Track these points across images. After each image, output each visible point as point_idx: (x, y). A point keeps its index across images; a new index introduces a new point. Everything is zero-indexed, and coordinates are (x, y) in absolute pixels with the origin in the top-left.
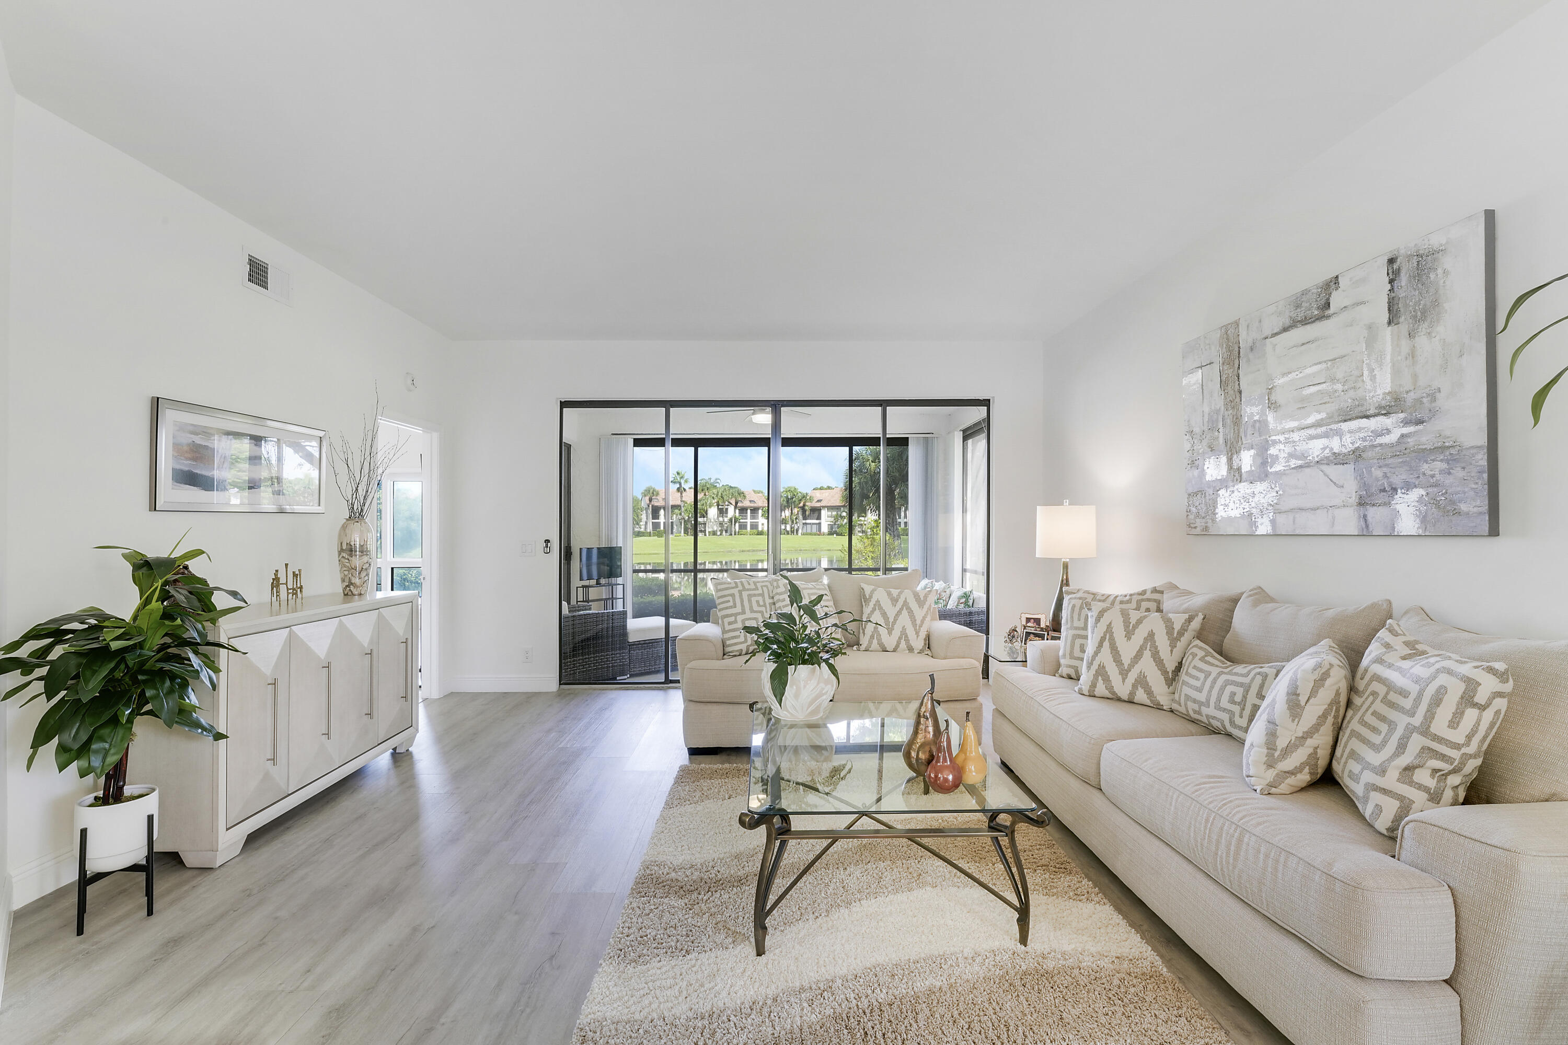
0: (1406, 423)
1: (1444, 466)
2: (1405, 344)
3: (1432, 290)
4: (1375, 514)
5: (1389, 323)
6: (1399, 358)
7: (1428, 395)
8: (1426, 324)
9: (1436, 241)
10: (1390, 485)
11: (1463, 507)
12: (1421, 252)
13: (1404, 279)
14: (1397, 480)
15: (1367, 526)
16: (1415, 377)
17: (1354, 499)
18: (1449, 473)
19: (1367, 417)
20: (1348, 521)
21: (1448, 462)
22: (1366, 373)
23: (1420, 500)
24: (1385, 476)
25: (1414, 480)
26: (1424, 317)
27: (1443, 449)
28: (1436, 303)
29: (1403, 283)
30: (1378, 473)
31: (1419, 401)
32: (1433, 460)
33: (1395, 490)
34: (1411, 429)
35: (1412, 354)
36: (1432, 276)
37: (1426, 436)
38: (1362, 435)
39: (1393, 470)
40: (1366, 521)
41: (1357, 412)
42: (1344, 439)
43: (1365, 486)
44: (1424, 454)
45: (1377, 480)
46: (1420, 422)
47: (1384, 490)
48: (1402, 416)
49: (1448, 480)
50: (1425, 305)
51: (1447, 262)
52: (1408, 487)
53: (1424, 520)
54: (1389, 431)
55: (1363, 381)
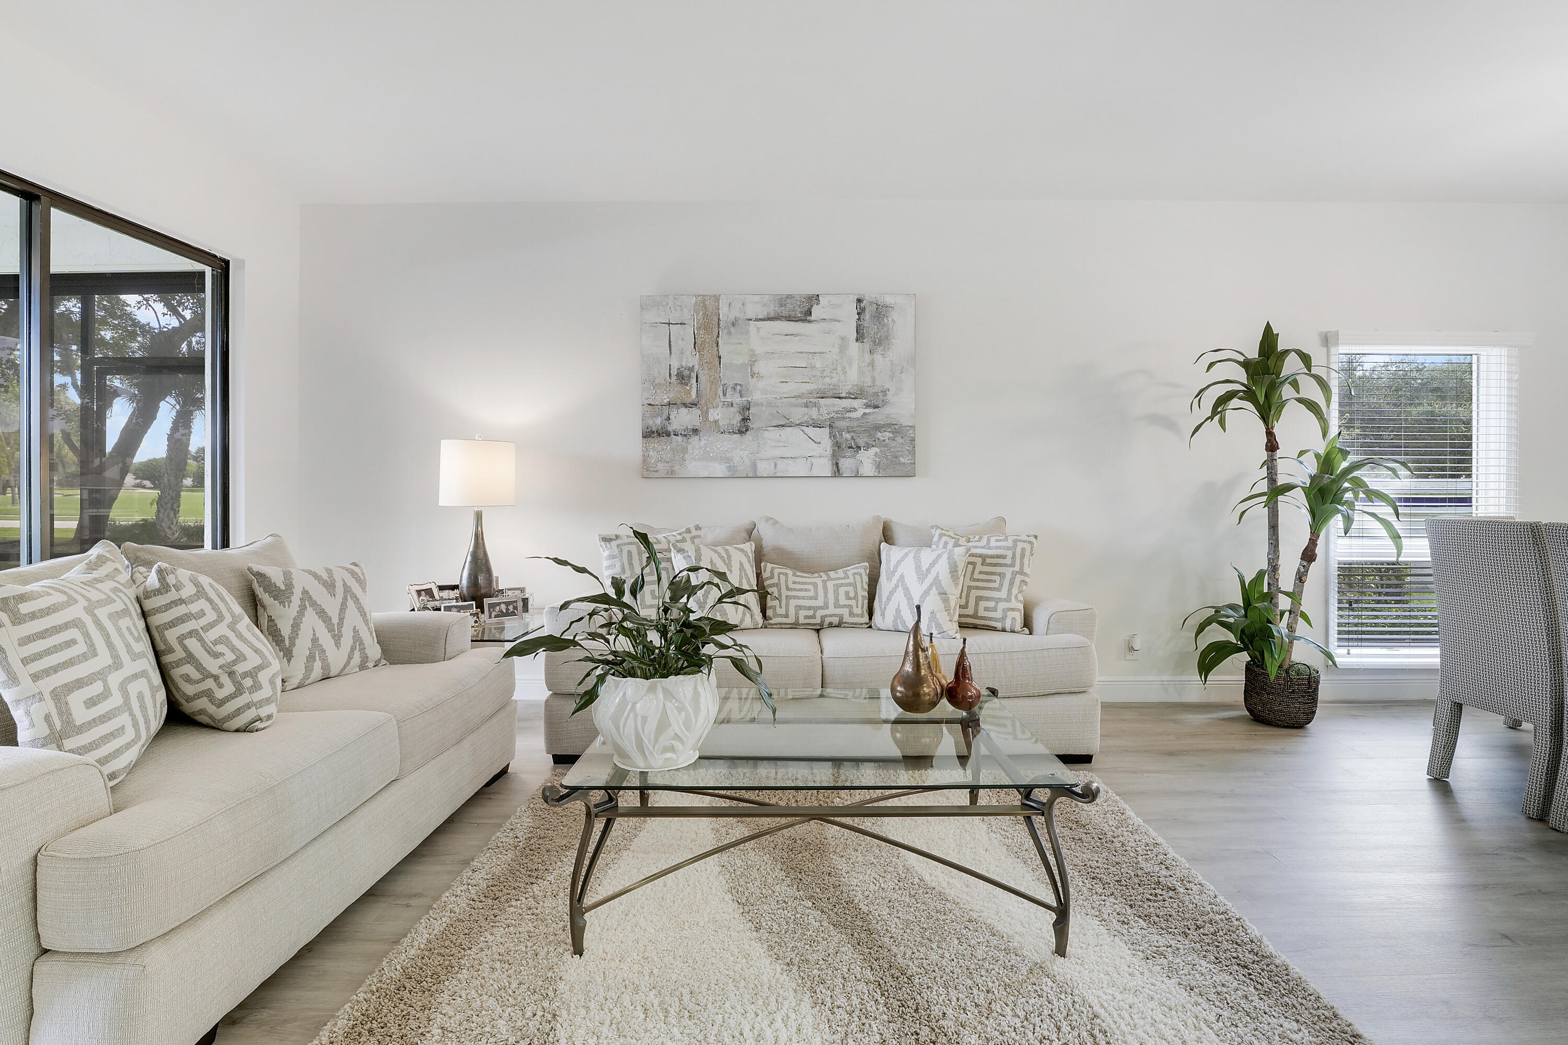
0: (867, 406)
1: (891, 435)
2: (868, 357)
3: (885, 329)
4: (846, 464)
5: (857, 340)
6: (863, 364)
7: (882, 391)
8: (881, 349)
9: (888, 300)
10: (856, 444)
11: (902, 460)
12: (879, 303)
13: (867, 316)
14: (861, 443)
15: (838, 471)
16: (874, 379)
17: (829, 452)
18: (894, 440)
19: (839, 398)
20: (824, 466)
21: (893, 433)
22: (839, 368)
23: (876, 454)
24: (853, 438)
25: (872, 442)
26: (880, 344)
27: (890, 425)
28: (887, 338)
29: (867, 318)
30: (848, 436)
31: (876, 394)
32: (885, 431)
33: (859, 448)
34: (871, 410)
35: (872, 364)
36: (886, 321)
37: (879, 417)
38: (835, 410)
39: (858, 435)
40: (838, 467)
41: (830, 394)
42: (821, 411)
43: (837, 445)
44: (878, 428)
45: (847, 440)
46: (876, 407)
47: (851, 447)
48: (865, 401)
49: (893, 444)
50: (881, 336)
51: (894, 315)
52: (868, 447)
53: (878, 466)
54: (855, 410)
55: (837, 373)
